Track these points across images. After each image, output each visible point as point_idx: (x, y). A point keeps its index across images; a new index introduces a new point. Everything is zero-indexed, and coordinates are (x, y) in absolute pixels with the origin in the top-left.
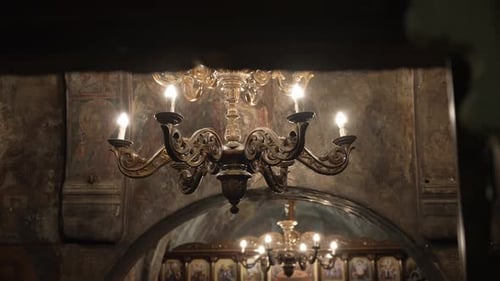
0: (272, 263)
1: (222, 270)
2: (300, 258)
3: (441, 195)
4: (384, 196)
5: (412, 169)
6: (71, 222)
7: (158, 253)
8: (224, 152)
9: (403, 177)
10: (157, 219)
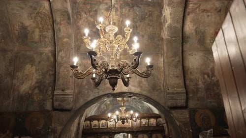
0: (118, 120)
1: (102, 124)
2: (126, 119)
3: (173, 93)
4: (156, 94)
5: (163, 86)
6: (56, 104)
7: (83, 118)
8: (110, 70)
9: (161, 88)
10: (84, 102)
